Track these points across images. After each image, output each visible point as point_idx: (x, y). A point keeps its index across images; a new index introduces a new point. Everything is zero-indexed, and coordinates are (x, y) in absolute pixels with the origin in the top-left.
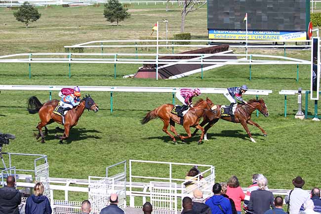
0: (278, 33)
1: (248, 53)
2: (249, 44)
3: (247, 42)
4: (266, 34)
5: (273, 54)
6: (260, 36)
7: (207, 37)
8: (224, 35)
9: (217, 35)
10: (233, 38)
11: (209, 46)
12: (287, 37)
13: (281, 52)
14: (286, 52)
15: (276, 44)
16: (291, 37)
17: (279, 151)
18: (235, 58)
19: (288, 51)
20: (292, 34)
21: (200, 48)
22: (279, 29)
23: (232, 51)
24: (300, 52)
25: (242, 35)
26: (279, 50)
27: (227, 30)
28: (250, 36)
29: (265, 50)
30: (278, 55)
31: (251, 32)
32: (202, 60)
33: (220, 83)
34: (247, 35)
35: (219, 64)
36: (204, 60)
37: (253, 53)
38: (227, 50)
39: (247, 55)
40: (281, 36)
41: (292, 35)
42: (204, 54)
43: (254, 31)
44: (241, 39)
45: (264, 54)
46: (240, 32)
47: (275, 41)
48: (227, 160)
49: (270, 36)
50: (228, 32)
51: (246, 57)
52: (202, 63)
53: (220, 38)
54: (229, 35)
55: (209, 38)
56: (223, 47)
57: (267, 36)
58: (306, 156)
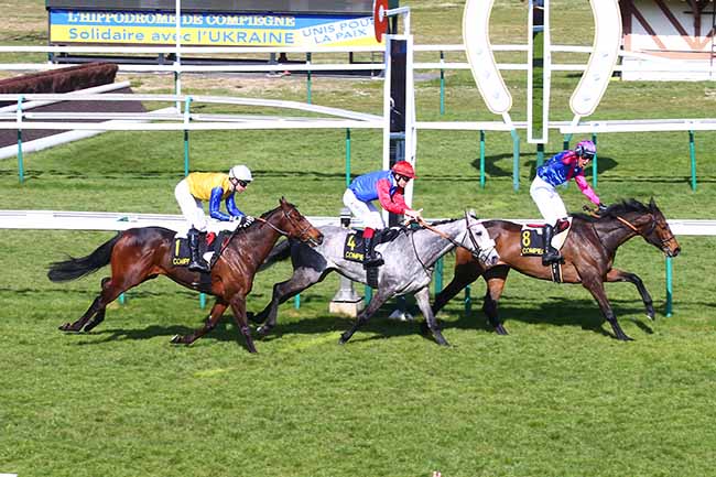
0: (290, 21)
1: (185, 91)
2: (186, 61)
3: (179, 51)
4: (246, 26)
5: (269, 95)
6: (228, 31)
7: (44, 38)
8: (104, 29)
9: (80, 29)
10: (134, 40)
11: (49, 66)
12: (320, 37)
13: (297, 86)
14: (314, 88)
15: (283, 59)
16: (332, 35)
17: (268, 422)
18: (136, 107)
19: (321, 85)
20: (337, 24)
21: (20, 75)
22: (293, 9)
23: (127, 83)
24: (362, 86)
25: (165, 31)
26: (292, 80)
27: (114, 12)
28: (193, 32)
29: (243, 81)
30: (289, 96)
31: (197, 19)
32: (19, 115)
33: (82, 194)
34: (178, 31)
35: (80, 131)
36: (29, 115)
37: (203, 92)
38: (112, 82)
39: (179, 97)
40: (298, 34)
41: (338, 30)
42: (27, 96)
43: (205, 14)
44: (162, 41)
45: (241, 96)
46: (160, 18)
47: (278, 50)
48: (89, 456)
49: (260, 33)
50: (115, 16)
51: (173, 104)
52: (20, 125)
53: (90, 40)
54: (120, 29)
55: (53, 39)
56: (96, 71)
57: (250, 32)
58: (361, 441)
